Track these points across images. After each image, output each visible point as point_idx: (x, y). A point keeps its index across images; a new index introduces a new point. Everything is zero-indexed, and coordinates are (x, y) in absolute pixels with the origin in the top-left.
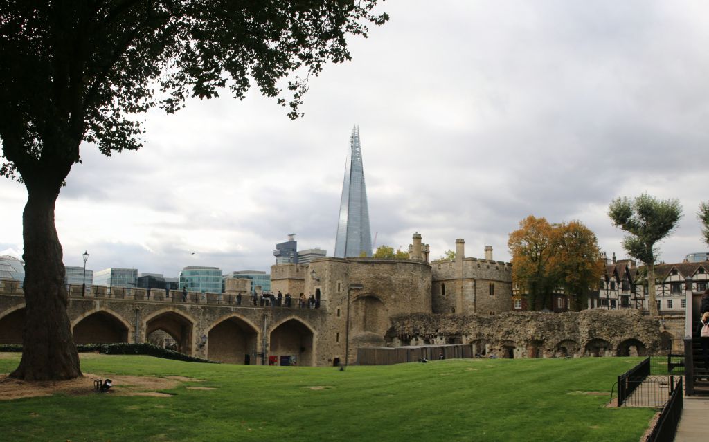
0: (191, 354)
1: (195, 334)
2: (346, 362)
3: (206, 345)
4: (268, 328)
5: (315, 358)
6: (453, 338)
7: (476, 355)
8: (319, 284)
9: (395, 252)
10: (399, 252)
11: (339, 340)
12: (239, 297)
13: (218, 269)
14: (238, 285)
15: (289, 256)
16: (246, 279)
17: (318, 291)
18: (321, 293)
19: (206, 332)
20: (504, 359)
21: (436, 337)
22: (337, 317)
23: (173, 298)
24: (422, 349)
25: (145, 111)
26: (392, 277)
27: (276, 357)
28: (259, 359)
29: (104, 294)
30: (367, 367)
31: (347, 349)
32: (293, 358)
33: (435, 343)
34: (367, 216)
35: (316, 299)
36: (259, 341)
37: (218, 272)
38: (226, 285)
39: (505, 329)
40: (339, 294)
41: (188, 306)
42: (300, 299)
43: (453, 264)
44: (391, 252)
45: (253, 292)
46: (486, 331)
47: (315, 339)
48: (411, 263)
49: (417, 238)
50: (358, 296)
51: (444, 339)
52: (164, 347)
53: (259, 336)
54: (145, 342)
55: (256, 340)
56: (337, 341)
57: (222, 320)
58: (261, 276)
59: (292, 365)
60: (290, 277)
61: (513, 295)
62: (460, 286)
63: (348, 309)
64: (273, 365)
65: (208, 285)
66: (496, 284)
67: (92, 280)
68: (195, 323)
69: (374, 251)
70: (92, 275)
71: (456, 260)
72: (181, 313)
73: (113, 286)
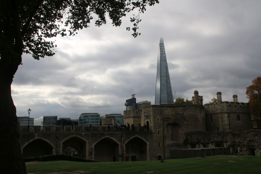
0: (86, 158)
1: (87, 148)
2: (165, 157)
3: (93, 153)
4: (124, 142)
5: (148, 156)
6: (219, 144)
7: (232, 153)
8: (148, 119)
9: (185, 101)
10: (187, 100)
11: (160, 146)
12: (109, 127)
13: (98, 114)
14: (108, 121)
15: (132, 105)
16: (112, 118)
17: (148, 122)
18: (149, 123)
19: (93, 146)
20: (249, 156)
21: (209, 143)
22: (158, 135)
23: (75, 130)
24: (202, 150)
25: (55, 36)
26: (184, 113)
27: (129, 156)
28: (120, 158)
29: (40, 130)
30: (175, 159)
31: (164, 151)
32: (137, 157)
33: (209, 147)
34: (170, 83)
35: (147, 126)
36: (120, 149)
37: (97, 115)
38: (102, 121)
39: (248, 139)
40: (158, 123)
41: (83, 133)
42: (139, 127)
43: (216, 105)
44: (183, 101)
45: (116, 124)
46: (238, 140)
47: (148, 147)
48: (194, 106)
49: (196, 93)
50: (168, 123)
51: (214, 144)
52: (72, 155)
53: (120, 146)
54: (62, 153)
55: (118, 149)
56: (159, 147)
57: (101, 139)
58: (119, 116)
59: (137, 161)
60: (133, 116)
61: (251, 120)
62: (221, 116)
63: (163, 130)
64: (128, 161)
65: (93, 122)
66: (241, 115)
67: (33, 123)
68: (87, 142)
69: (175, 101)
70: (33, 120)
71: (217, 103)
72: (80, 137)
73: (45, 125)
